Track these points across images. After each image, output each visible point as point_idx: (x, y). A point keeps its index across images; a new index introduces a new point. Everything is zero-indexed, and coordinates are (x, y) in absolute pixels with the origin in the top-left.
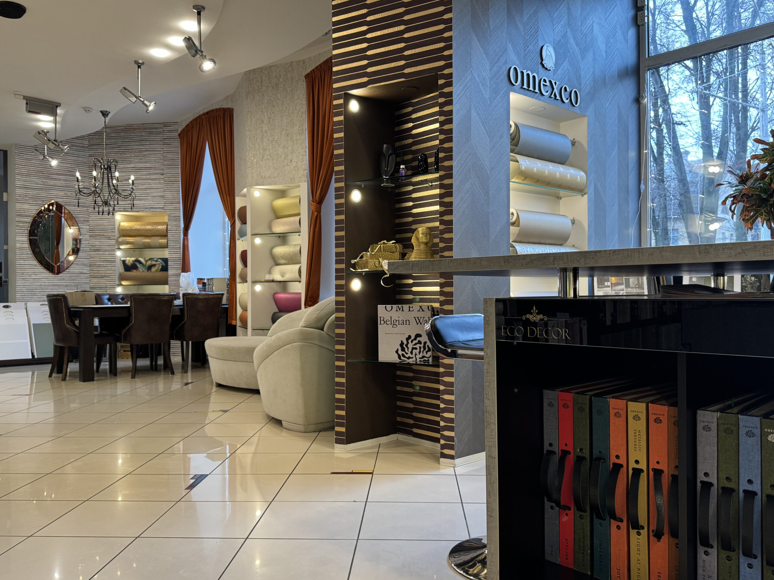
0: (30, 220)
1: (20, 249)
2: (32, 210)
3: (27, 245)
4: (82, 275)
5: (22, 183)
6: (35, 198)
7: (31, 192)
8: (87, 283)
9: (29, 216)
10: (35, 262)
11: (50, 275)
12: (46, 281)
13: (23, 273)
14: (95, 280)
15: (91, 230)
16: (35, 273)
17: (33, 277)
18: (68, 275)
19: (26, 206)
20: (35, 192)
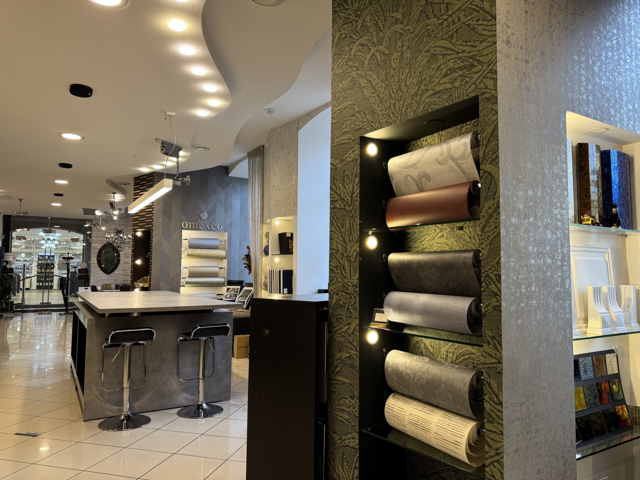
0: (98, 251)
1: (93, 263)
2: (99, 246)
3: (96, 262)
4: (120, 275)
5: (95, 235)
6: (101, 241)
7: (99, 239)
8: (122, 278)
9: (98, 249)
10: (99, 269)
11: (106, 275)
12: (103, 277)
13: (94, 274)
14: (126, 277)
15: (125, 254)
16: (99, 274)
17: (98, 275)
18: (114, 275)
19: (97, 245)
20: (101, 239)
